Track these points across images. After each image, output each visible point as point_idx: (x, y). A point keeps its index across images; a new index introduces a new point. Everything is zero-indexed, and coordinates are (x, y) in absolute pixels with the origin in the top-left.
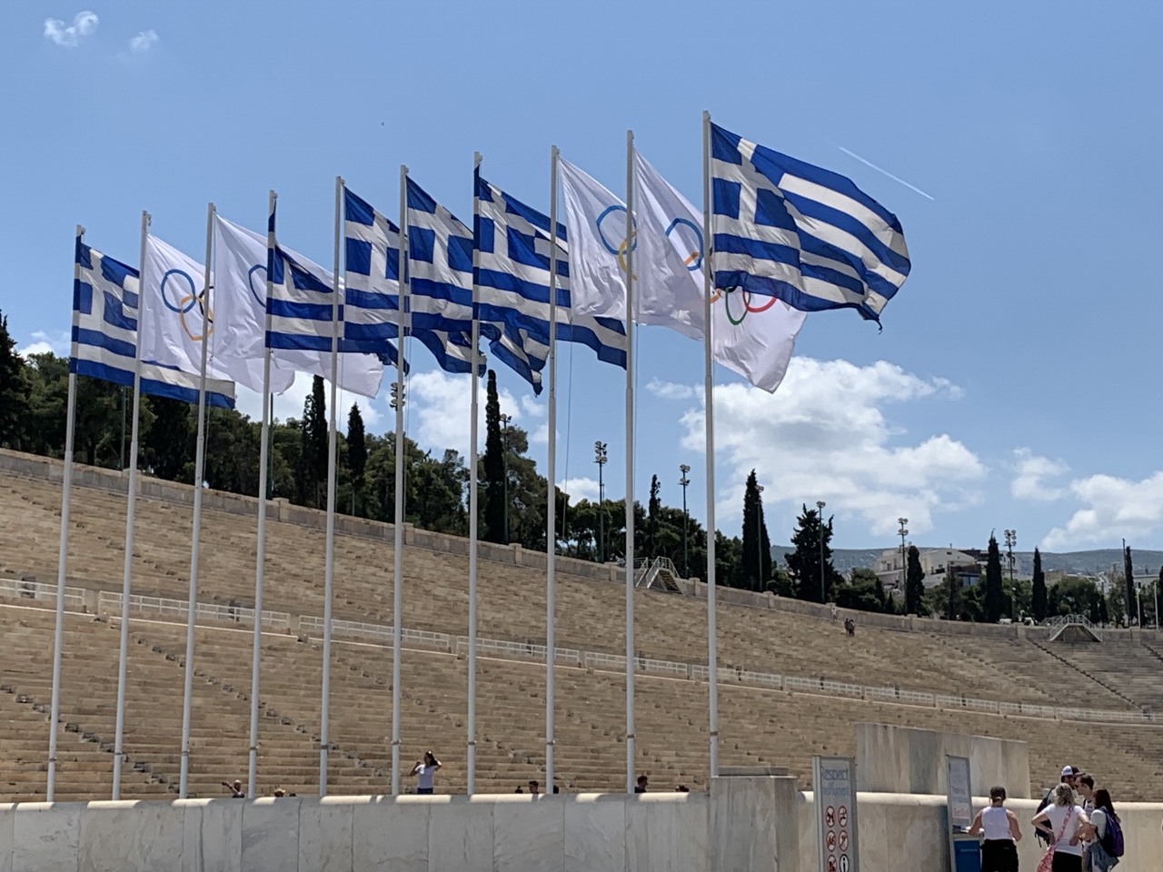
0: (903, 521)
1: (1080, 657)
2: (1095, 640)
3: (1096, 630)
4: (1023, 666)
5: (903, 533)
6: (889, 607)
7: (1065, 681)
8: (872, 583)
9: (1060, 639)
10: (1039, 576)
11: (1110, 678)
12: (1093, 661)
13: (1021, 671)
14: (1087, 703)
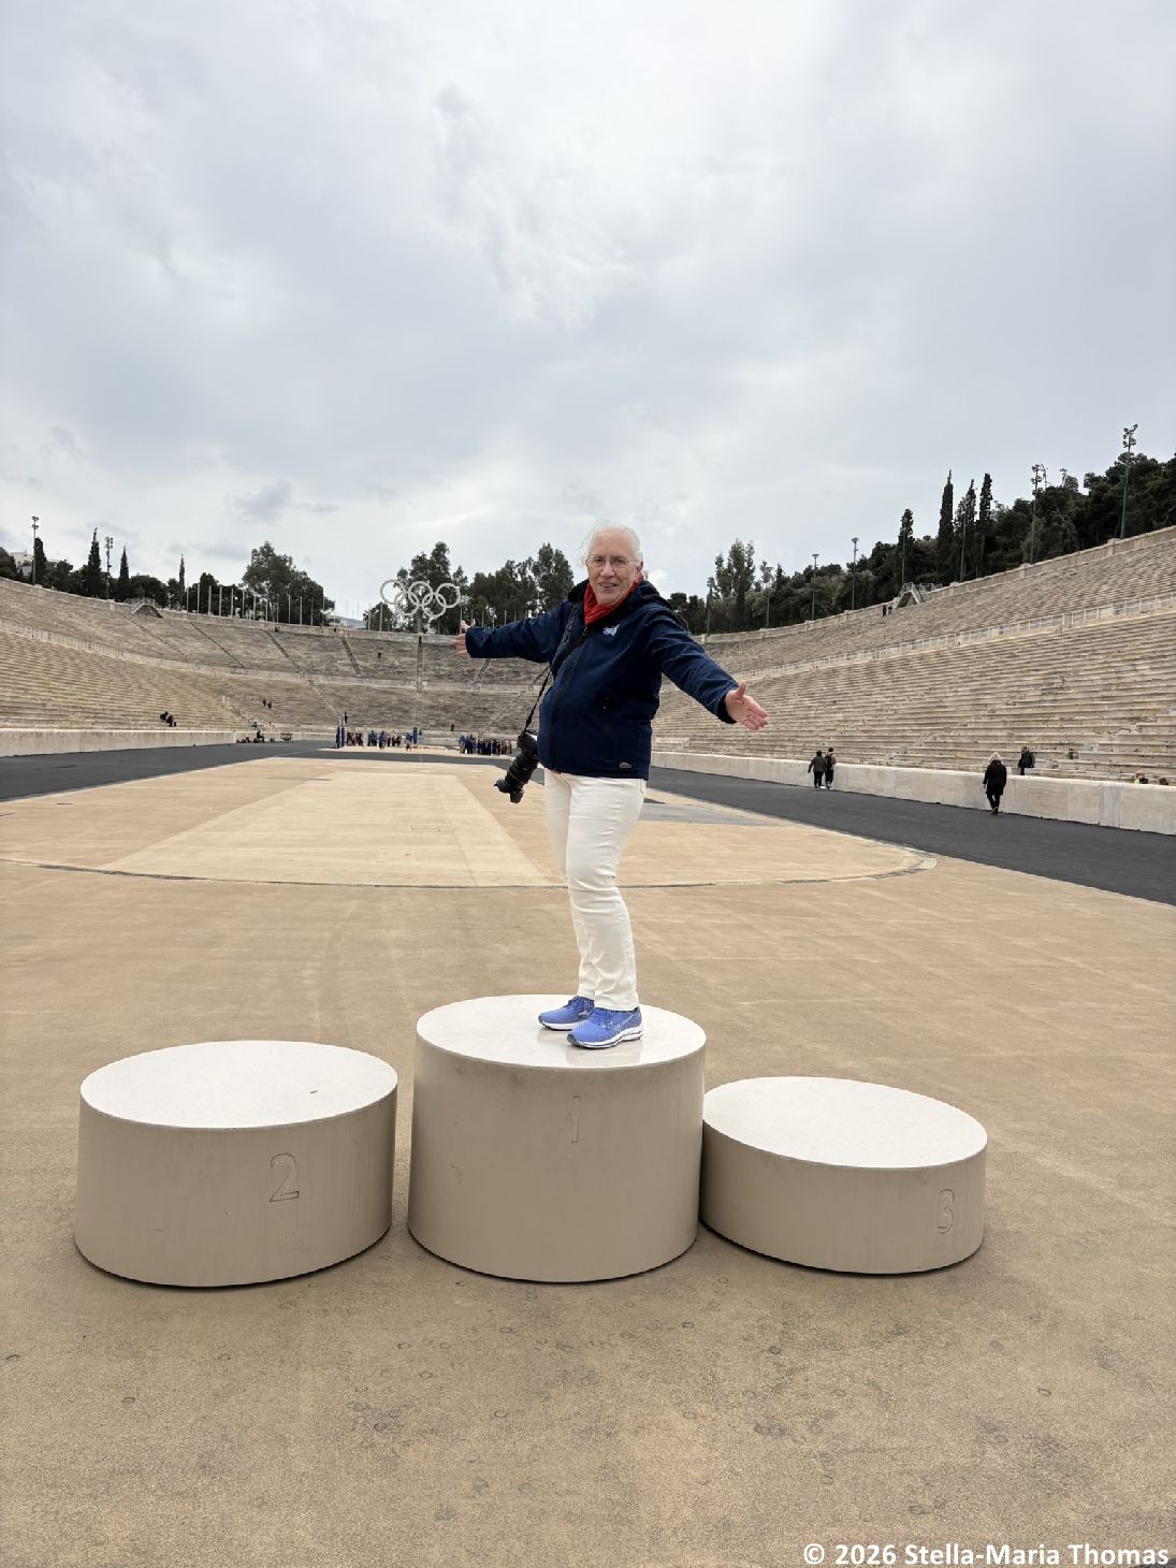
0: (35, 519)
1: (153, 626)
2: (160, 617)
3: (159, 610)
4: (118, 627)
5: (35, 527)
6: (19, 578)
7: (145, 641)
8: (8, 560)
9: (138, 612)
10: (124, 570)
11: (171, 640)
12: (160, 629)
13: (116, 631)
14: (161, 655)
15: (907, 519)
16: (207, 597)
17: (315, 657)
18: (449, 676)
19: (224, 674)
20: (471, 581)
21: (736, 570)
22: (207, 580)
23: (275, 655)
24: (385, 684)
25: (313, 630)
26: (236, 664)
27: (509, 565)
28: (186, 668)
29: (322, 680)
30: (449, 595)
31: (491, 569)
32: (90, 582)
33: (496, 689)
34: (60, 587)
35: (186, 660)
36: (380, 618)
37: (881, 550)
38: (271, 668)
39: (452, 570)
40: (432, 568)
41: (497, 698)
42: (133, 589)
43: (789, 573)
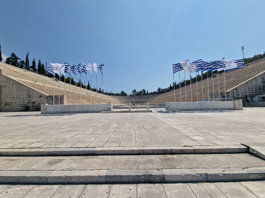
4: (113, 98)
12: (115, 97)
15: (171, 85)
16: (118, 95)
17: (126, 99)
18: (136, 99)
19: (120, 100)
20: (138, 92)
21: (159, 89)
22: (118, 93)
23: (123, 99)
24: (132, 100)
25: (126, 96)
26: (121, 99)
27: (141, 91)
28: (117, 100)
29: (127, 100)
30: (136, 93)
31: (139, 91)
32: (110, 94)
33: (140, 100)
34: (108, 95)
35: (117, 99)
36: (131, 95)
37: (169, 87)
38: (123, 100)
39: (136, 91)
40: (135, 91)
41: (140, 101)
42: (113, 95)
43: (163, 89)
